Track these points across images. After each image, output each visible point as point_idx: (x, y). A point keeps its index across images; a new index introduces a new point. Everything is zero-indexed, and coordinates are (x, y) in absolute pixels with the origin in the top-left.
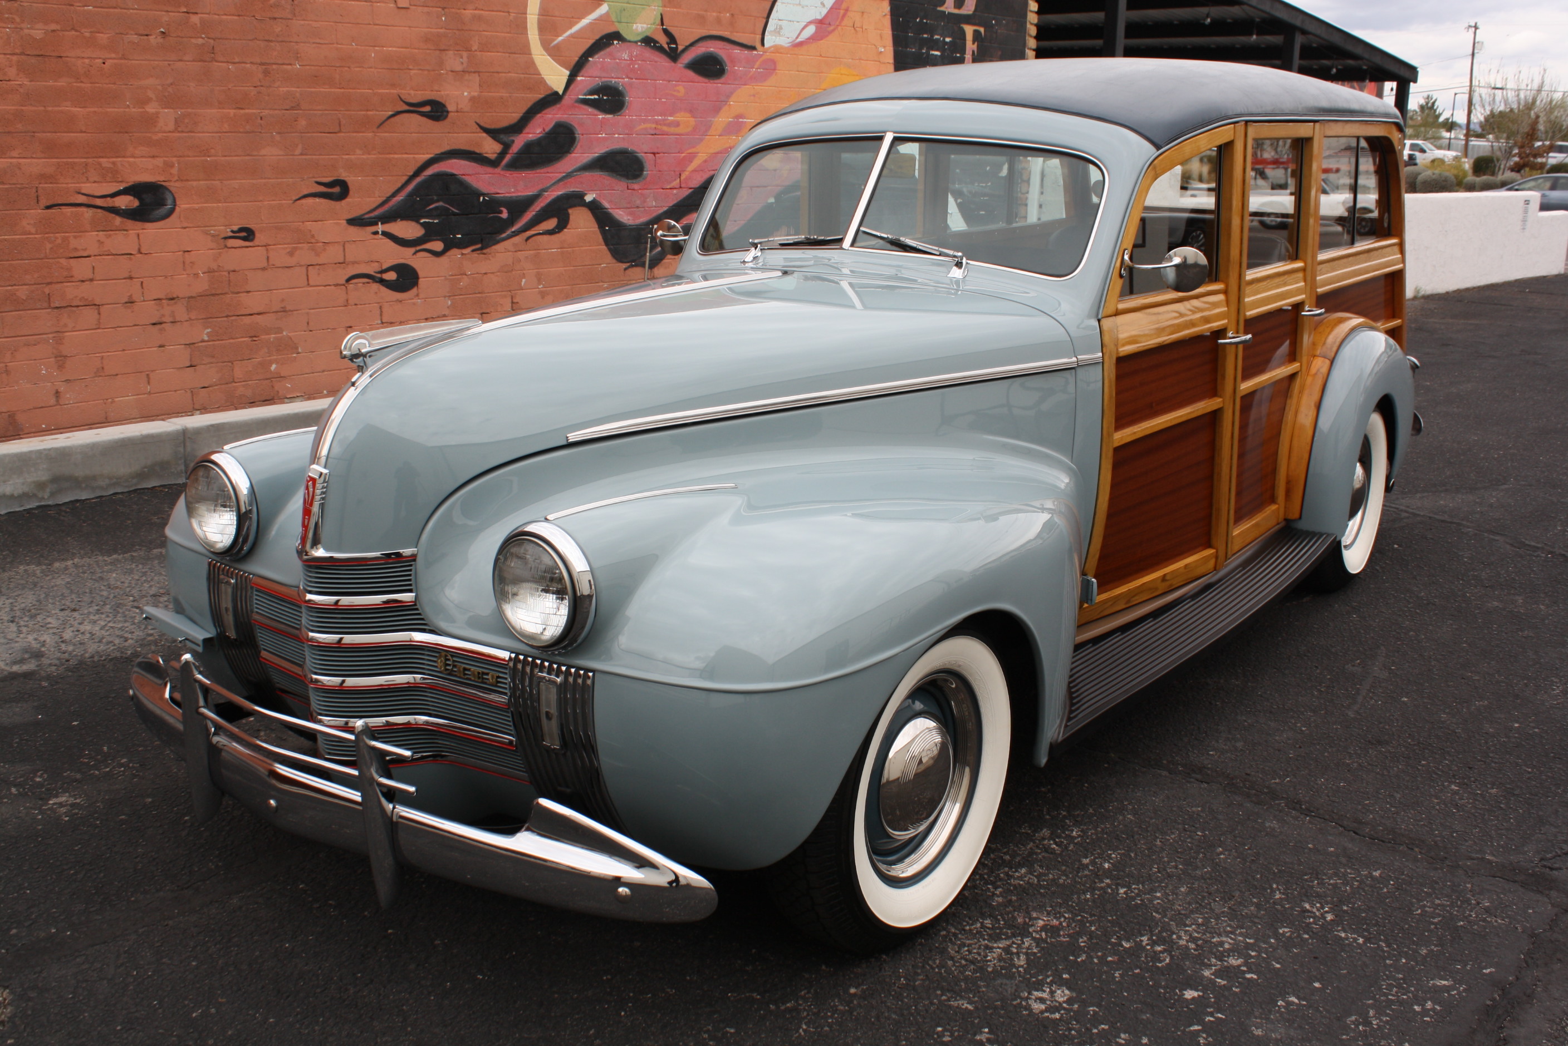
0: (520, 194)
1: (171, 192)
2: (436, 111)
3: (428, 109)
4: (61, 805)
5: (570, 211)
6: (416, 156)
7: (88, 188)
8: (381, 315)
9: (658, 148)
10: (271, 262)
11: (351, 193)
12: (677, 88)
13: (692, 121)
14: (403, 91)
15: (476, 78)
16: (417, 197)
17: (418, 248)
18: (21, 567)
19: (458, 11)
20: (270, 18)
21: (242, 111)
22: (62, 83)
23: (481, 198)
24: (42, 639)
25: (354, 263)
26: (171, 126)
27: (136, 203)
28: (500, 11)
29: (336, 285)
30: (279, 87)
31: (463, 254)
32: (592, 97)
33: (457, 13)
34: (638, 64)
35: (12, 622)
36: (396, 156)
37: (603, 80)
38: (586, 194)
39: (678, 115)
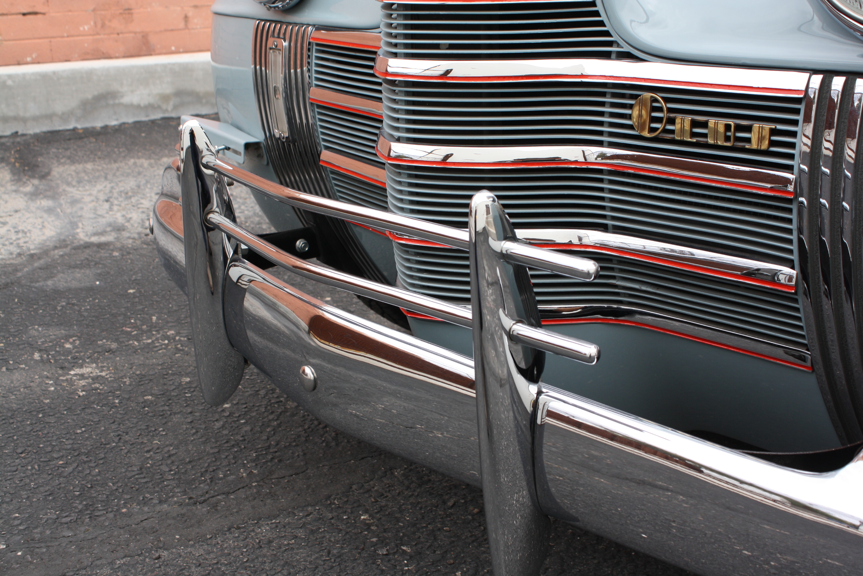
4: (82, 377)
18: (132, 161)
24: (129, 216)
35: (107, 201)
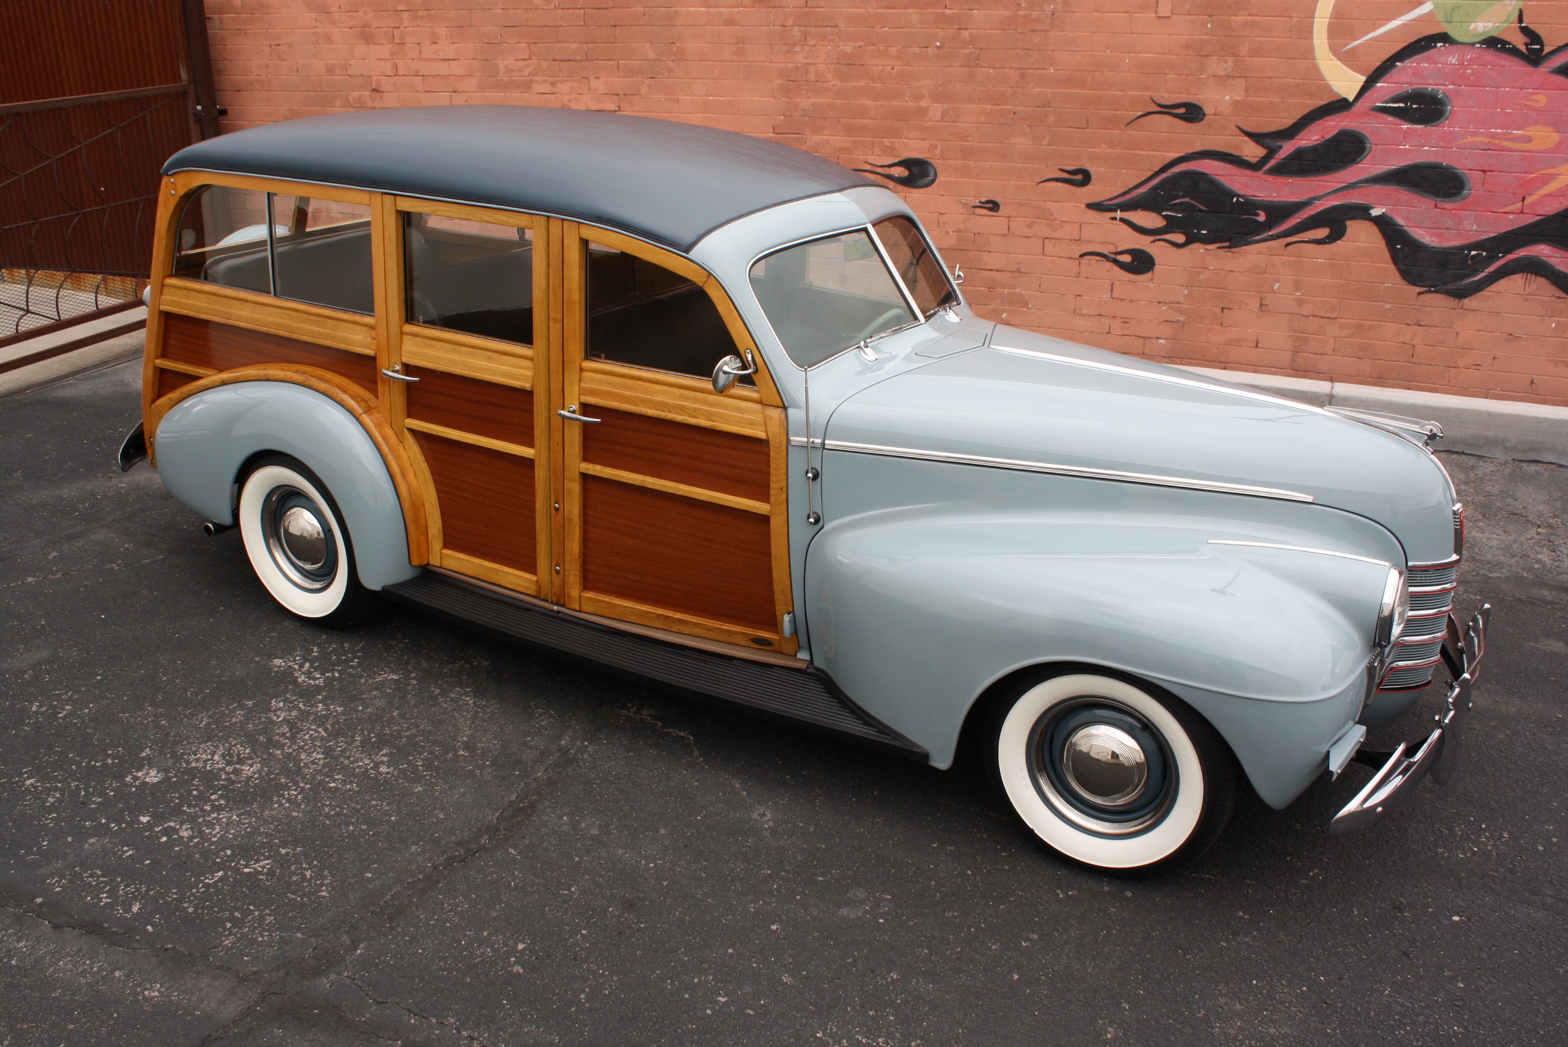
0: (1283, 199)
1: (933, 167)
2: (1192, 113)
3: (1182, 111)
5: (1348, 223)
6: (1164, 154)
7: (872, 159)
8: (1112, 290)
9: (1490, 165)
10: (1011, 231)
11: (1093, 181)
12: (1535, 97)
13: (1554, 137)
14: (1156, 94)
15: (1243, 83)
16: (1161, 191)
17: (1157, 237)
19: (1228, 18)
20: (1030, 31)
21: (998, 107)
22: (861, 84)
23: (1235, 199)
25: (1089, 242)
26: (938, 117)
27: (906, 173)
28: (1279, 16)
29: (1070, 258)
30: (1032, 88)
31: (1206, 250)
32: (1396, 105)
33: (1226, 20)
34: (1472, 69)
36: (1142, 152)
37: (1415, 86)
38: (1372, 208)
39: (1531, 128)
